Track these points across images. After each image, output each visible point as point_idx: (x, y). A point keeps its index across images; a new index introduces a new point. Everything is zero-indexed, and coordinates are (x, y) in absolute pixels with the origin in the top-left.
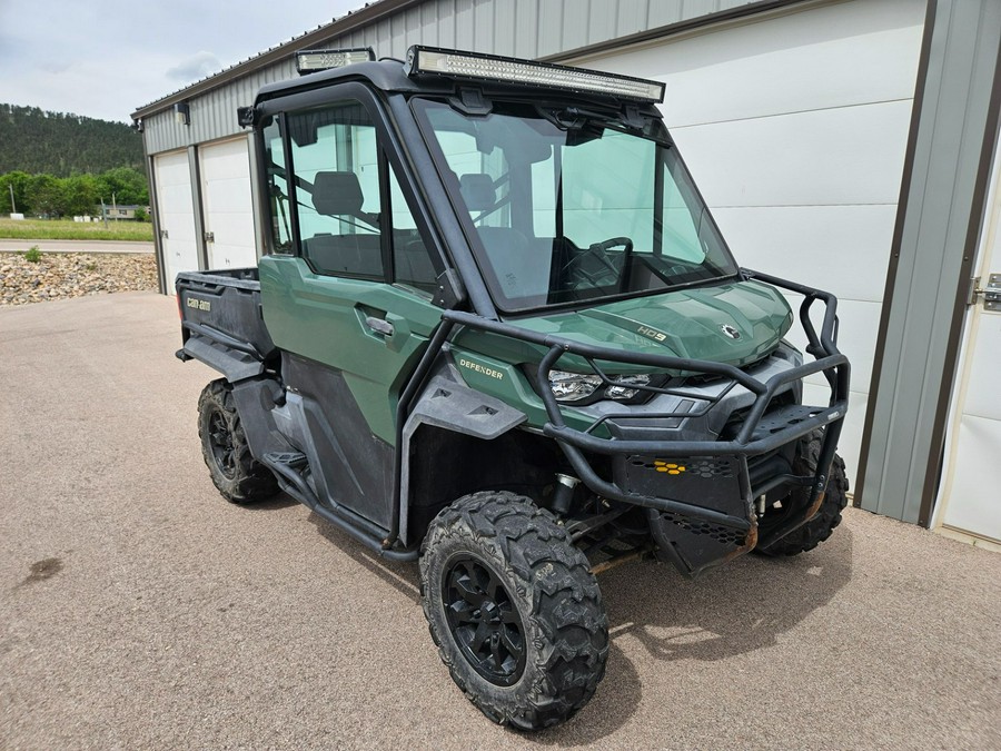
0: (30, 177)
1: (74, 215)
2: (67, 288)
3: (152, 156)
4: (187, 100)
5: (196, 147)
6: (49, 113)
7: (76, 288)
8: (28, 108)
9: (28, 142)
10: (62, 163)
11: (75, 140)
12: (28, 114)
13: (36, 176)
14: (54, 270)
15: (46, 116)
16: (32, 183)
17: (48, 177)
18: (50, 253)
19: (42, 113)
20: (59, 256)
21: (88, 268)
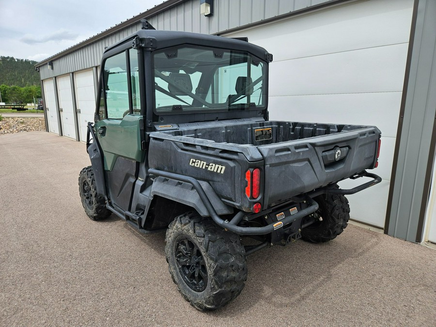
0: (8, 87)
1: (27, 103)
2: (11, 130)
3: (42, 81)
4: (52, 61)
5: (55, 77)
6: (18, 60)
7: (15, 130)
8: (8, 57)
9: (8, 72)
10: (23, 81)
11: (29, 71)
12: (8, 60)
13: (12, 86)
14: (7, 124)
15: (16, 61)
16: (10, 89)
17: (17, 87)
18: (7, 117)
19: (14, 59)
20: (10, 119)
21: (21, 123)
